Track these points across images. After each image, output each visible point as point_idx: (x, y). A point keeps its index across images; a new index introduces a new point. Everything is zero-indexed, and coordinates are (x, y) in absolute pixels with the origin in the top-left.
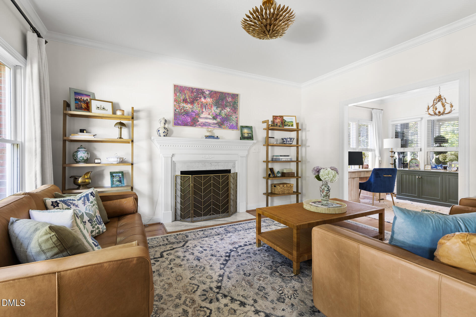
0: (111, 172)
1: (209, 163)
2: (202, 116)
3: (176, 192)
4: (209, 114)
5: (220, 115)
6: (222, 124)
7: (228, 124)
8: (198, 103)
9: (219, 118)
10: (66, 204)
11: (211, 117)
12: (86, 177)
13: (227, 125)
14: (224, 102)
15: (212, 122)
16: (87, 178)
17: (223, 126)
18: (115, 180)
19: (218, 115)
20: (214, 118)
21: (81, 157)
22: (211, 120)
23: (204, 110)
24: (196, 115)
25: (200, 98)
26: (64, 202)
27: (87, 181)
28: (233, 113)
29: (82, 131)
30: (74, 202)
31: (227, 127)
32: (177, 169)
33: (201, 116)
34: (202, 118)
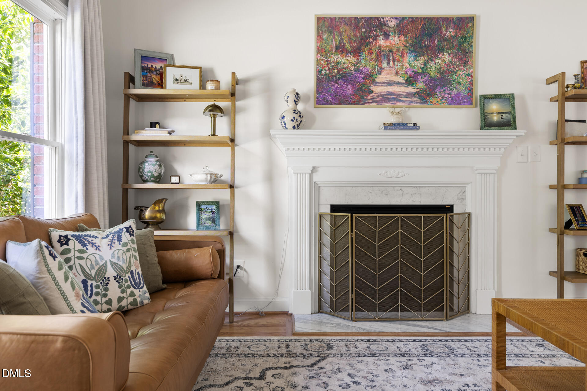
0: (197, 202)
1: (396, 188)
2: (380, 78)
3: (322, 250)
4: (397, 73)
5: (424, 72)
6: (429, 95)
7: (445, 94)
8: (371, 49)
9: (422, 80)
10: (80, 242)
11: (400, 80)
12: (157, 208)
13: (444, 97)
14: (436, 41)
15: (404, 92)
16: (159, 211)
17: (432, 100)
18: (203, 216)
19: (420, 74)
20: (409, 82)
21: (149, 172)
22: (403, 88)
23: (384, 65)
24: (364, 78)
25: (375, 38)
26: (78, 238)
27: (158, 215)
28: (458, 66)
29: (153, 125)
30: (95, 240)
31: (443, 101)
32: (322, 201)
33: (377, 80)
34: (380, 83)
